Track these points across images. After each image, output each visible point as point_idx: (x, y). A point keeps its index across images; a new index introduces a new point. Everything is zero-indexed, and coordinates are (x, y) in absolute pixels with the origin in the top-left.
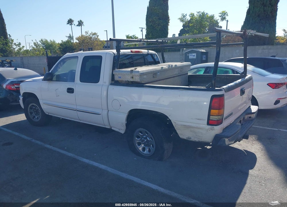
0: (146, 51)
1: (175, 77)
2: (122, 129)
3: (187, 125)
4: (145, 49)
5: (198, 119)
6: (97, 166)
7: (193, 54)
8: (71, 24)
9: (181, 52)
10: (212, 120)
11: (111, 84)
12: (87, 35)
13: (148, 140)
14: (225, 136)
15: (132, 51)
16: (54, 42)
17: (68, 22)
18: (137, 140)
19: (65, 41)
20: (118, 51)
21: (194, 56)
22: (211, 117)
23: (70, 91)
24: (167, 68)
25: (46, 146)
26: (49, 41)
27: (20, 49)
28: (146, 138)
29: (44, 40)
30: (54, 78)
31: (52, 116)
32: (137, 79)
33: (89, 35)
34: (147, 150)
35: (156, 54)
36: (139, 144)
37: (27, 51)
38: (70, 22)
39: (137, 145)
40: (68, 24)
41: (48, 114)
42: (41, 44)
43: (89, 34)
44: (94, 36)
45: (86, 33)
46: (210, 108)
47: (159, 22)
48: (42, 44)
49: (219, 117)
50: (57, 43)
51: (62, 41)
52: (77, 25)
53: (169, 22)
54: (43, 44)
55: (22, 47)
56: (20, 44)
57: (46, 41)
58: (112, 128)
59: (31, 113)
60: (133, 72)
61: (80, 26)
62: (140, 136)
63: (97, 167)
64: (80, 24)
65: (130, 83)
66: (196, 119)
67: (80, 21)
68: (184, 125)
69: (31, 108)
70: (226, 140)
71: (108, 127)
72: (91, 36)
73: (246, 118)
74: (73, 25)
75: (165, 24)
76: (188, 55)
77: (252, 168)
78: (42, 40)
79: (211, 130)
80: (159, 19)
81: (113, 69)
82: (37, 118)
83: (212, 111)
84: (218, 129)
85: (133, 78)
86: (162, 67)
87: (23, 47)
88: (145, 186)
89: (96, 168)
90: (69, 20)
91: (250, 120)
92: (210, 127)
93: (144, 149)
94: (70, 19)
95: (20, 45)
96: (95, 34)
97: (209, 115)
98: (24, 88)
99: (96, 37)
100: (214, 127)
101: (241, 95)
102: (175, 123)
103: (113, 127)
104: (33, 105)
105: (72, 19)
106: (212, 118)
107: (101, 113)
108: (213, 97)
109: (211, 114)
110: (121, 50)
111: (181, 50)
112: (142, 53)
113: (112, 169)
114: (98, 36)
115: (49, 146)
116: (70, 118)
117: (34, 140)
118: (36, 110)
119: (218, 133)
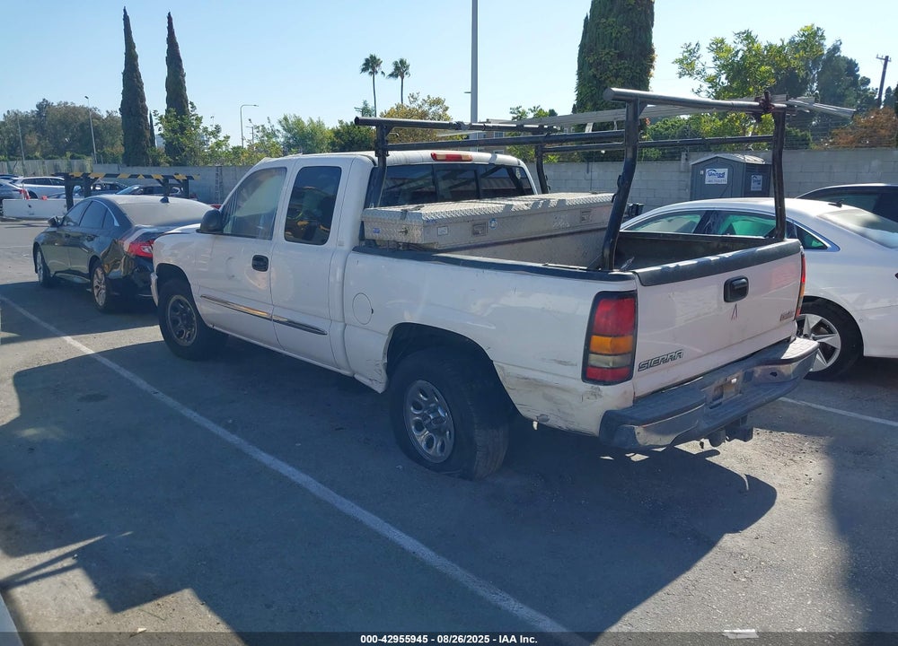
0: (487, 156)
1: (556, 236)
2: (376, 380)
3: (533, 377)
4: (483, 148)
5: (560, 362)
6: (287, 475)
7: (720, 171)
8: (373, 73)
9: (683, 161)
10: (595, 367)
11: (356, 249)
12: (414, 105)
13: (440, 416)
14: (632, 419)
15: (434, 156)
16: (320, 125)
17: (364, 64)
18: (415, 414)
19: (349, 124)
20: (382, 154)
21: (721, 176)
22: (592, 357)
23: (260, 263)
24: (526, 208)
25: (182, 412)
26: (306, 121)
27: (218, 145)
28: (435, 411)
29: (291, 120)
30: (228, 229)
31: (228, 335)
32: (417, 236)
33: (420, 107)
34: (437, 444)
35: (522, 164)
36: (419, 427)
37: (237, 150)
38: (371, 65)
39: (413, 427)
40: (364, 70)
41: (211, 326)
42: (280, 128)
43: (419, 102)
44: (433, 109)
45: (412, 99)
46: (591, 331)
47: (617, 65)
48: (285, 129)
49: (617, 359)
50: (330, 128)
51: (341, 122)
52: (391, 75)
53: (652, 66)
54: (288, 130)
55: (223, 139)
56: (218, 129)
57: (299, 121)
58: (356, 376)
59: (175, 322)
60: (408, 216)
61: (399, 78)
62: (423, 405)
63: (286, 477)
64: (400, 70)
65: (401, 248)
66: (555, 360)
67: (402, 62)
68: (526, 379)
69: (175, 309)
70: (638, 429)
71: (347, 373)
72: (426, 107)
73: (756, 375)
74: (380, 73)
75: (638, 71)
76: (702, 172)
77: (737, 528)
78: (286, 119)
79: (593, 397)
80: (620, 56)
81: (366, 205)
82: (188, 338)
83: (595, 339)
84: (613, 396)
85: (406, 232)
86: (507, 205)
87: (227, 138)
88: (388, 539)
89: (282, 479)
90: (367, 60)
91: (777, 381)
92: (588, 386)
93: (430, 442)
94: (371, 57)
95: (218, 132)
96: (438, 102)
97: (588, 351)
98: (164, 253)
99: (440, 112)
100: (601, 387)
101: (726, 300)
102: (502, 368)
103: (358, 373)
104: (179, 301)
105: (377, 58)
106: (593, 359)
107: (327, 330)
108: (601, 297)
109: (592, 349)
110: (390, 153)
111: (683, 156)
112: (470, 160)
113: (322, 487)
114: (447, 109)
115: (191, 412)
116: (261, 342)
117: (161, 394)
118: (186, 313)
119: (615, 409)
